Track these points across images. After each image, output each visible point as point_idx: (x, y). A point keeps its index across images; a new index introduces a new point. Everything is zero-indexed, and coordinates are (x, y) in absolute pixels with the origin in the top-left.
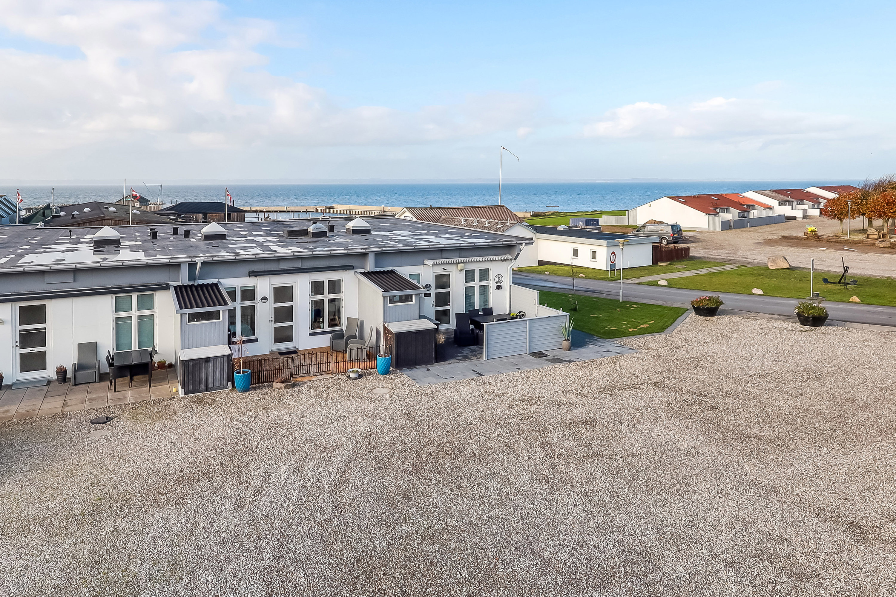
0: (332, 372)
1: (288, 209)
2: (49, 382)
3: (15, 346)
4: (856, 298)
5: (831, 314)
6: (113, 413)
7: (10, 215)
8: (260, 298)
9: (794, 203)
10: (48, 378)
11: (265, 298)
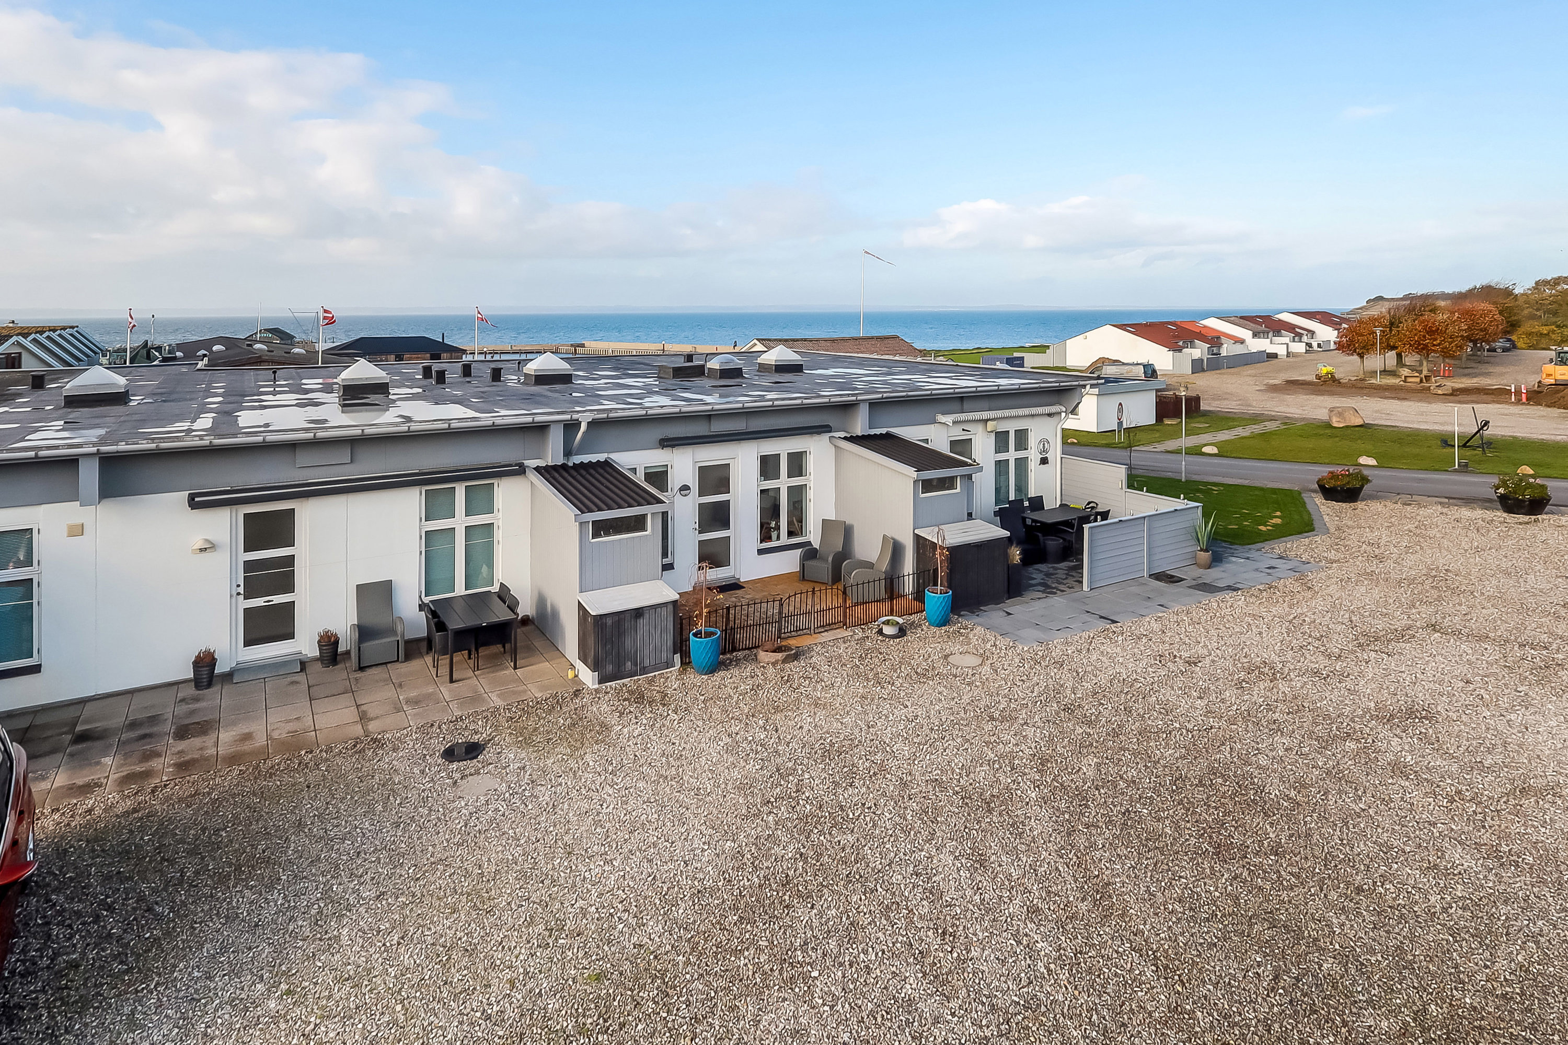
0: (845, 624)
1: (514, 348)
2: (304, 665)
3: (235, 594)
4: (1528, 468)
5: (1555, 497)
6: (476, 733)
7: (90, 357)
8: (676, 489)
9: (1270, 334)
10: (299, 657)
11: (685, 488)
